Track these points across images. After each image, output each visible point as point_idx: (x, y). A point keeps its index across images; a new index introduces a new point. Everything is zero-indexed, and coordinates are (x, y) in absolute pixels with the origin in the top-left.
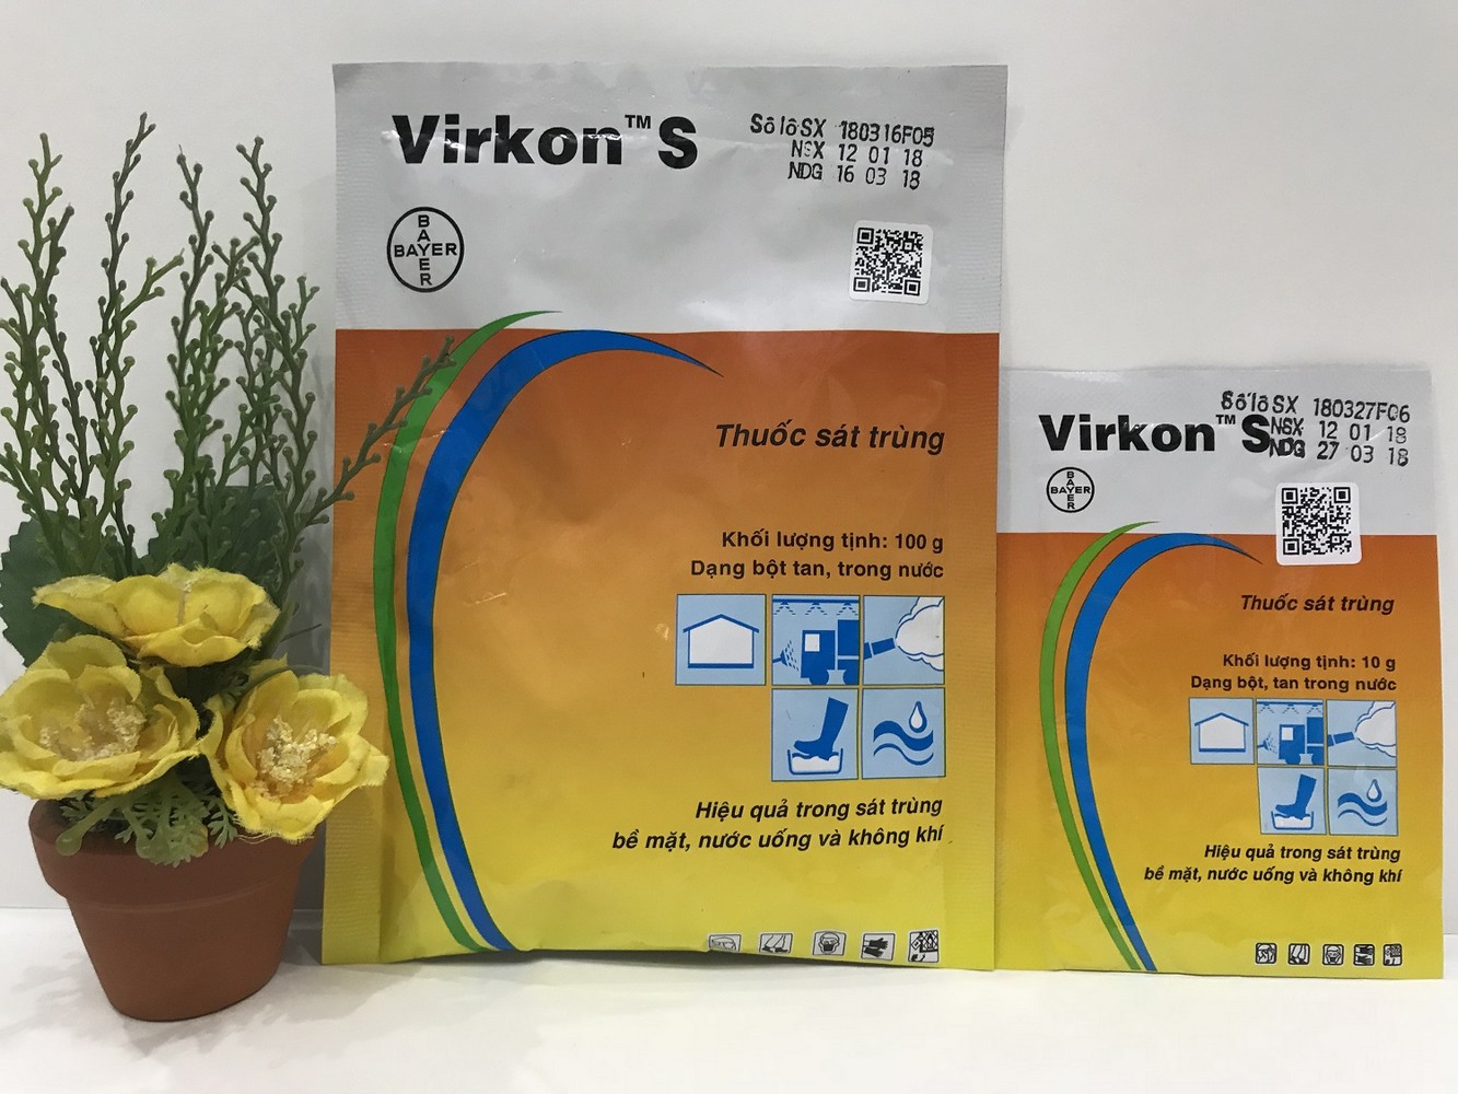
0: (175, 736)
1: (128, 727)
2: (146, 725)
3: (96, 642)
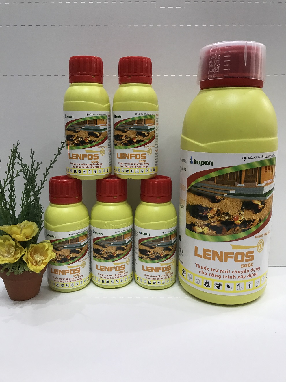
0: (19, 254)
1: (12, 251)
2: (15, 251)
3: (7, 236)
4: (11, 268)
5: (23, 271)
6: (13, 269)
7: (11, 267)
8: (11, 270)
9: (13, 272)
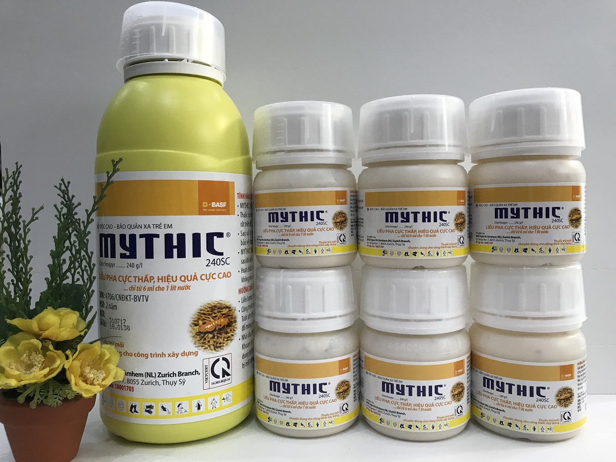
1: (38, 362)
4: (37, 396)
5: (61, 398)
6: (42, 396)
7: (37, 392)
8: (38, 399)
9: (42, 401)
